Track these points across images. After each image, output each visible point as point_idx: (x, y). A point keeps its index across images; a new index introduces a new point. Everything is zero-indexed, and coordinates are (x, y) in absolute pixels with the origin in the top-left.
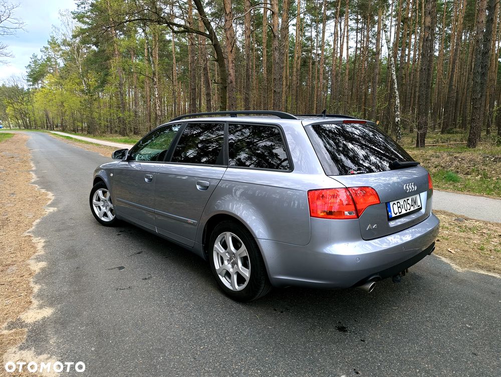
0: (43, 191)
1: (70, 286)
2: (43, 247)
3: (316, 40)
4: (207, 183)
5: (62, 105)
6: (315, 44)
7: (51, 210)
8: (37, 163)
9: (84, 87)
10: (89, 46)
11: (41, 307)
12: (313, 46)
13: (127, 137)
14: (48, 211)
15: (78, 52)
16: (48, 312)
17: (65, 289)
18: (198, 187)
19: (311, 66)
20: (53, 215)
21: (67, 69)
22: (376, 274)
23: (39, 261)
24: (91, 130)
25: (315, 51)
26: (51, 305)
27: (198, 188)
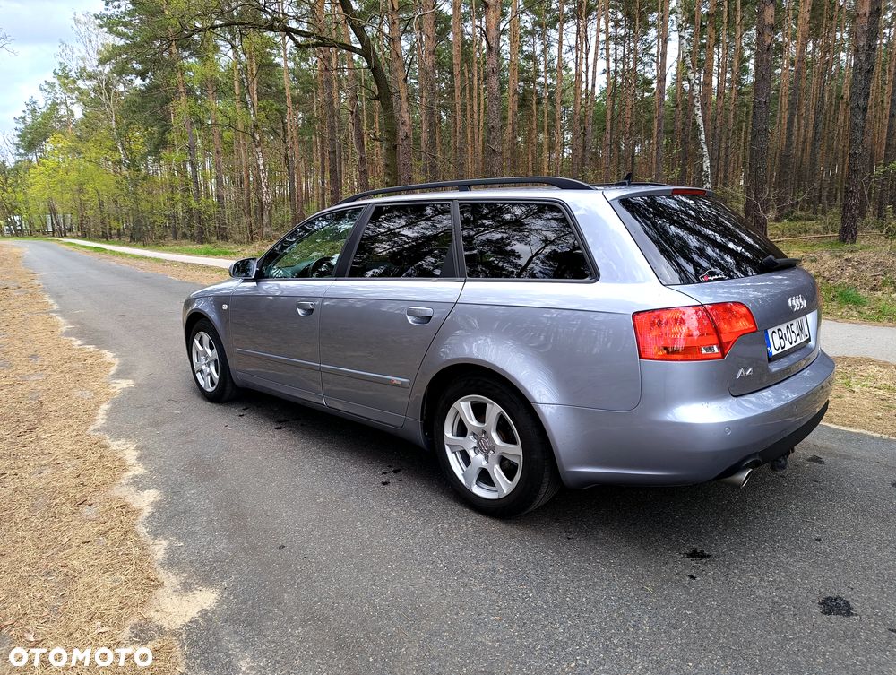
0: (92, 348)
1: (229, 537)
2: (139, 459)
3: (542, 59)
4: (429, 311)
5: (81, 190)
6: (542, 68)
7: (123, 384)
8: (57, 296)
9: (122, 155)
10: (128, 78)
11: (187, 587)
12: (537, 70)
13: (206, 245)
14: (119, 386)
15: (109, 91)
16: (206, 598)
17: (222, 545)
18: (410, 319)
19: (534, 106)
20: (128, 393)
21: (90, 124)
22: (754, 455)
23: (143, 489)
24: (137, 236)
25: (541, 80)
26: (207, 581)
27: (410, 321)
